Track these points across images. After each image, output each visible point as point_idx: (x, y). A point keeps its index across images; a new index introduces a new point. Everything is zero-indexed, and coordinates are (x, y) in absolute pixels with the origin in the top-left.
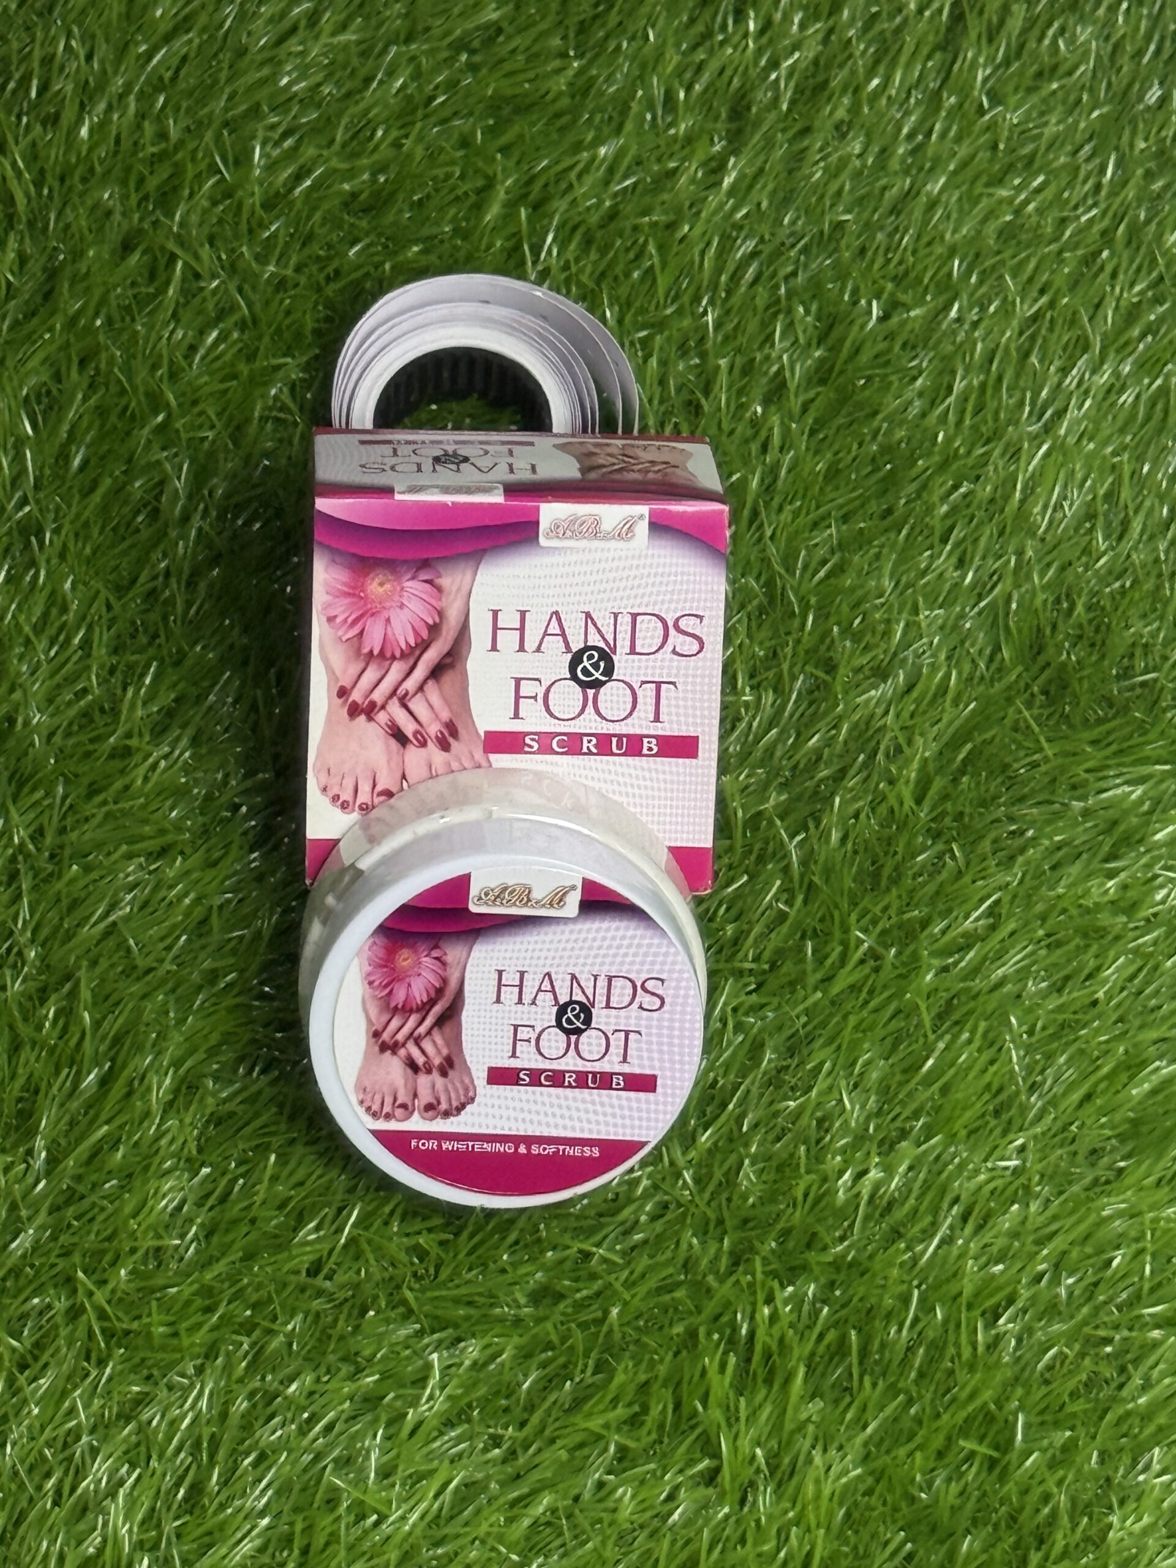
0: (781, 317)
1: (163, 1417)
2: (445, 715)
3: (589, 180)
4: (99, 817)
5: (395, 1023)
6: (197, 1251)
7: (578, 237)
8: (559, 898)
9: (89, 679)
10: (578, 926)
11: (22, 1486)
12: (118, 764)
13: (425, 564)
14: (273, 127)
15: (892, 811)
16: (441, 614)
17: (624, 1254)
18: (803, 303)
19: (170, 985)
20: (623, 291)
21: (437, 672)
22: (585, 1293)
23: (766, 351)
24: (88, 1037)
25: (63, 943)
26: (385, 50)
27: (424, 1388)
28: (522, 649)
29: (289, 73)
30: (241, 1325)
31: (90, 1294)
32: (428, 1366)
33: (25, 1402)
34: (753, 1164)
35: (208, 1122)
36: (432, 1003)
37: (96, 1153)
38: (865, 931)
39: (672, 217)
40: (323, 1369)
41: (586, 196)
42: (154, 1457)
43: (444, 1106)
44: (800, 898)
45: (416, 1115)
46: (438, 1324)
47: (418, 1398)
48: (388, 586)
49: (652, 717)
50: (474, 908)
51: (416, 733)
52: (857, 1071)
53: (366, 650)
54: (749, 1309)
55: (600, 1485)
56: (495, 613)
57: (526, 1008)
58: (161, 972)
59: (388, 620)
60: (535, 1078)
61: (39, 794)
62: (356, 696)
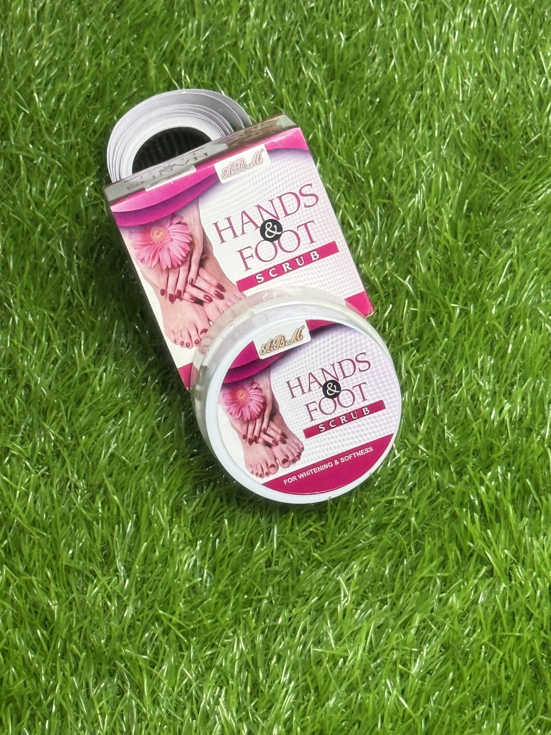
0: (301, 59)
1: (226, 660)
2: (214, 282)
3: (189, 41)
4: (86, 411)
5: (251, 428)
6: (211, 581)
7: (196, 67)
8: (299, 335)
9: (56, 353)
10: (314, 345)
11: (175, 719)
12: (85, 384)
13: (173, 216)
14: (40, 84)
15: (445, 247)
16: (191, 236)
17: (406, 494)
18: (309, 49)
19: (149, 468)
20: (226, 80)
21: (202, 264)
22: (396, 518)
23: (302, 76)
24: (121, 508)
25: (93, 473)
26: (75, 28)
27: (340, 593)
28: (235, 236)
29: (38, 58)
30: (245, 603)
31: (171, 620)
32: (338, 583)
33: (160, 680)
34: (449, 428)
35: (192, 522)
36: (263, 410)
37: (145, 558)
38: (456, 303)
39: (234, 40)
40: (291, 606)
41: (191, 47)
42: (230, 679)
43: (291, 458)
44: (419, 302)
45: (280, 468)
46: (334, 562)
47: (340, 598)
48: (161, 233)
49: (309, 241)
50: (262, 357)
51: (205, 296)
52: (479, 367)
53: (164, 268)
54: (474, 491)
55: (440, 600)
56: (216, 224)
57: (308, 394)
58: (142, 465)
59: (169, 250)
60: (327, 426)
61: (55, 412)
62: (170, 291)
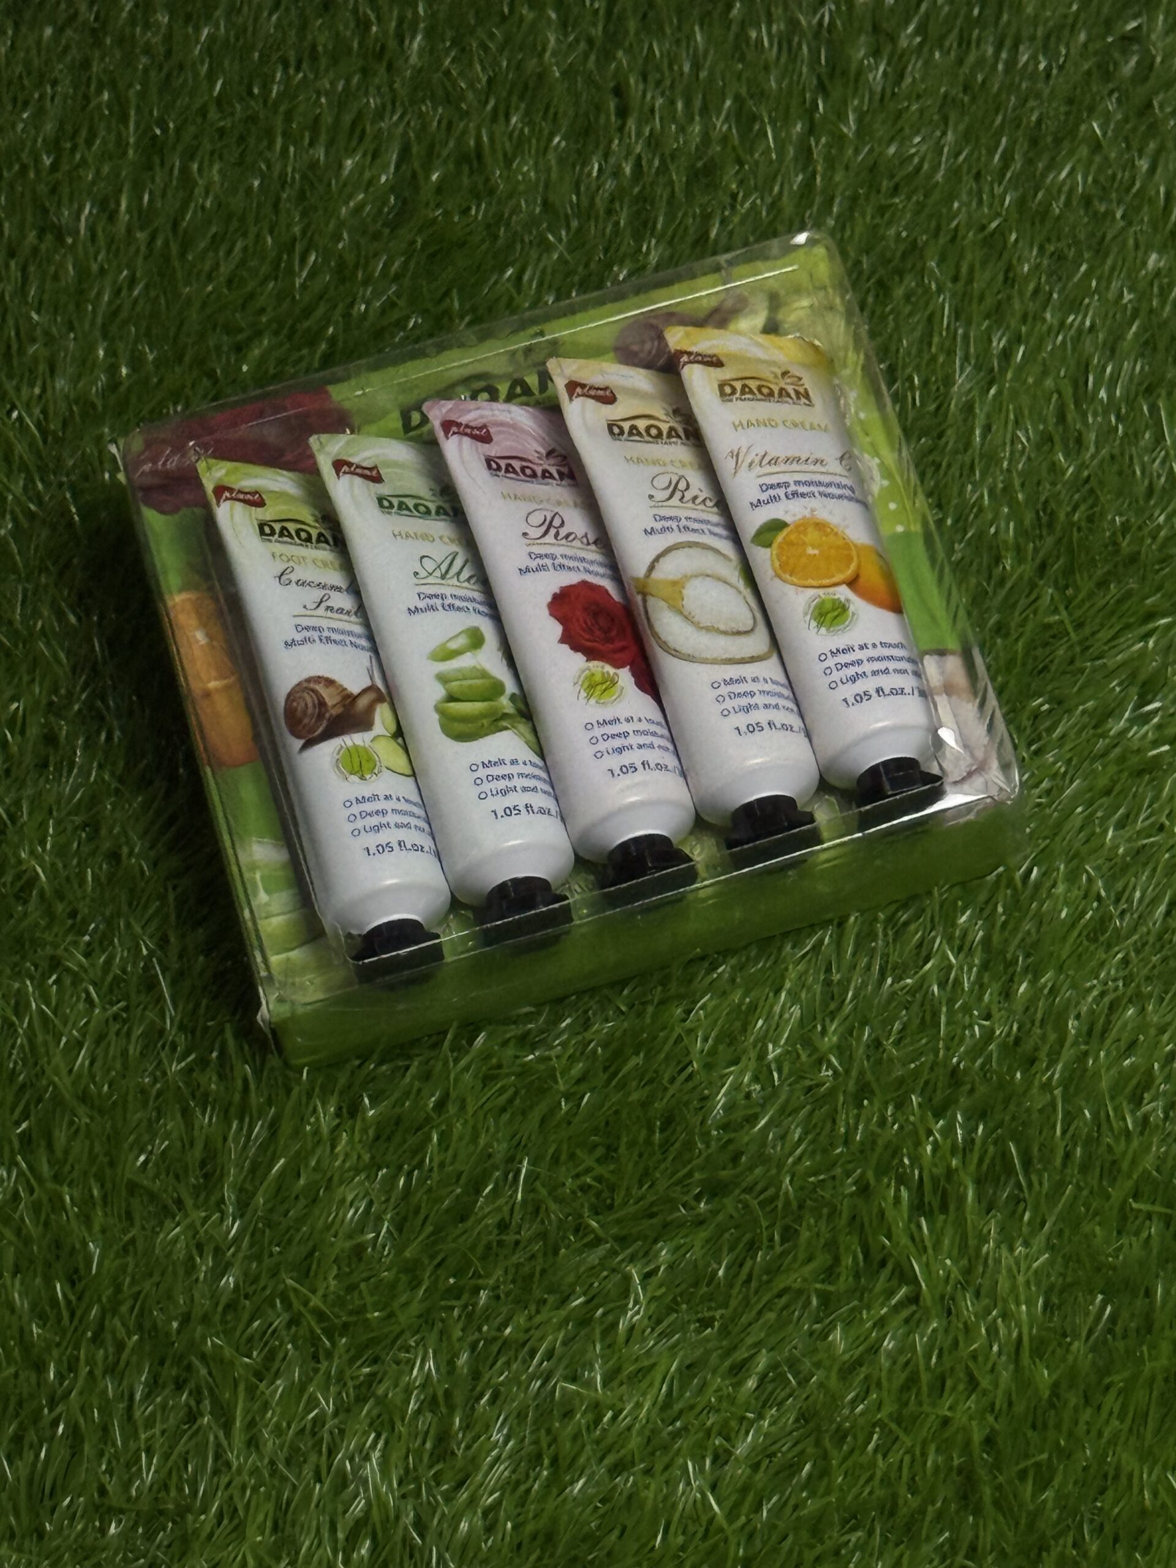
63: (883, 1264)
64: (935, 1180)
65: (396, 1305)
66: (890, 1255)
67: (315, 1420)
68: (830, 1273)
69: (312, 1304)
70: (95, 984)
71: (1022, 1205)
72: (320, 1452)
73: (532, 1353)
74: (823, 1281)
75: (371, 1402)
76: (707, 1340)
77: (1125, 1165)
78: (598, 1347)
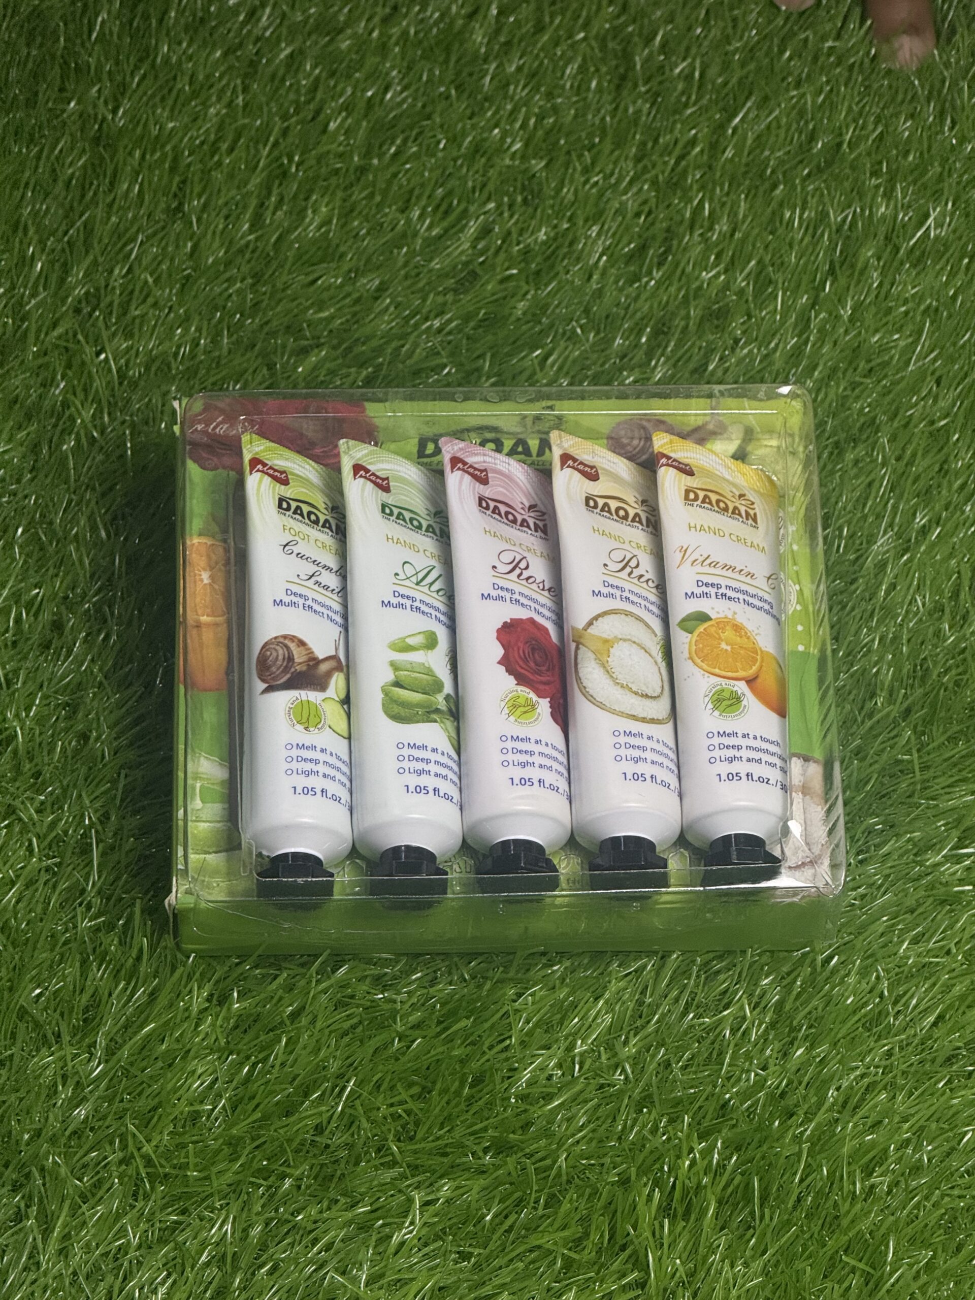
63: (623, 1248)
64: (685, 1192)
65: (215, 1170)
66: (632, 1242)
67: (119, 1248)
68: (577, 1243)
69: (144, 1149)
70: (38, 837)
71: (752, 1231)
72: (117, 1276)
73: (315, 1242)
74: (570, 1249)
75: (172, 1244)
76: (461, 1270)
77: (845, 1222)
78: (371, 1251)
